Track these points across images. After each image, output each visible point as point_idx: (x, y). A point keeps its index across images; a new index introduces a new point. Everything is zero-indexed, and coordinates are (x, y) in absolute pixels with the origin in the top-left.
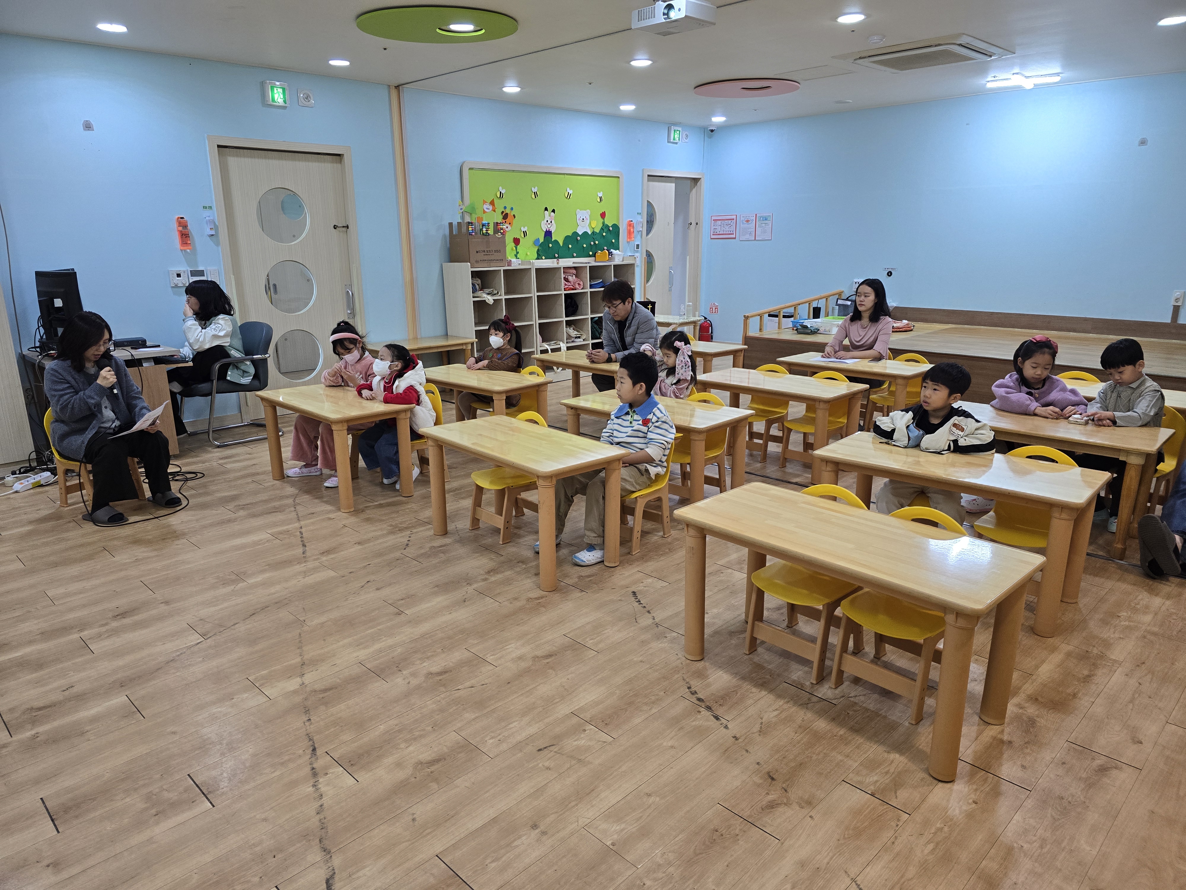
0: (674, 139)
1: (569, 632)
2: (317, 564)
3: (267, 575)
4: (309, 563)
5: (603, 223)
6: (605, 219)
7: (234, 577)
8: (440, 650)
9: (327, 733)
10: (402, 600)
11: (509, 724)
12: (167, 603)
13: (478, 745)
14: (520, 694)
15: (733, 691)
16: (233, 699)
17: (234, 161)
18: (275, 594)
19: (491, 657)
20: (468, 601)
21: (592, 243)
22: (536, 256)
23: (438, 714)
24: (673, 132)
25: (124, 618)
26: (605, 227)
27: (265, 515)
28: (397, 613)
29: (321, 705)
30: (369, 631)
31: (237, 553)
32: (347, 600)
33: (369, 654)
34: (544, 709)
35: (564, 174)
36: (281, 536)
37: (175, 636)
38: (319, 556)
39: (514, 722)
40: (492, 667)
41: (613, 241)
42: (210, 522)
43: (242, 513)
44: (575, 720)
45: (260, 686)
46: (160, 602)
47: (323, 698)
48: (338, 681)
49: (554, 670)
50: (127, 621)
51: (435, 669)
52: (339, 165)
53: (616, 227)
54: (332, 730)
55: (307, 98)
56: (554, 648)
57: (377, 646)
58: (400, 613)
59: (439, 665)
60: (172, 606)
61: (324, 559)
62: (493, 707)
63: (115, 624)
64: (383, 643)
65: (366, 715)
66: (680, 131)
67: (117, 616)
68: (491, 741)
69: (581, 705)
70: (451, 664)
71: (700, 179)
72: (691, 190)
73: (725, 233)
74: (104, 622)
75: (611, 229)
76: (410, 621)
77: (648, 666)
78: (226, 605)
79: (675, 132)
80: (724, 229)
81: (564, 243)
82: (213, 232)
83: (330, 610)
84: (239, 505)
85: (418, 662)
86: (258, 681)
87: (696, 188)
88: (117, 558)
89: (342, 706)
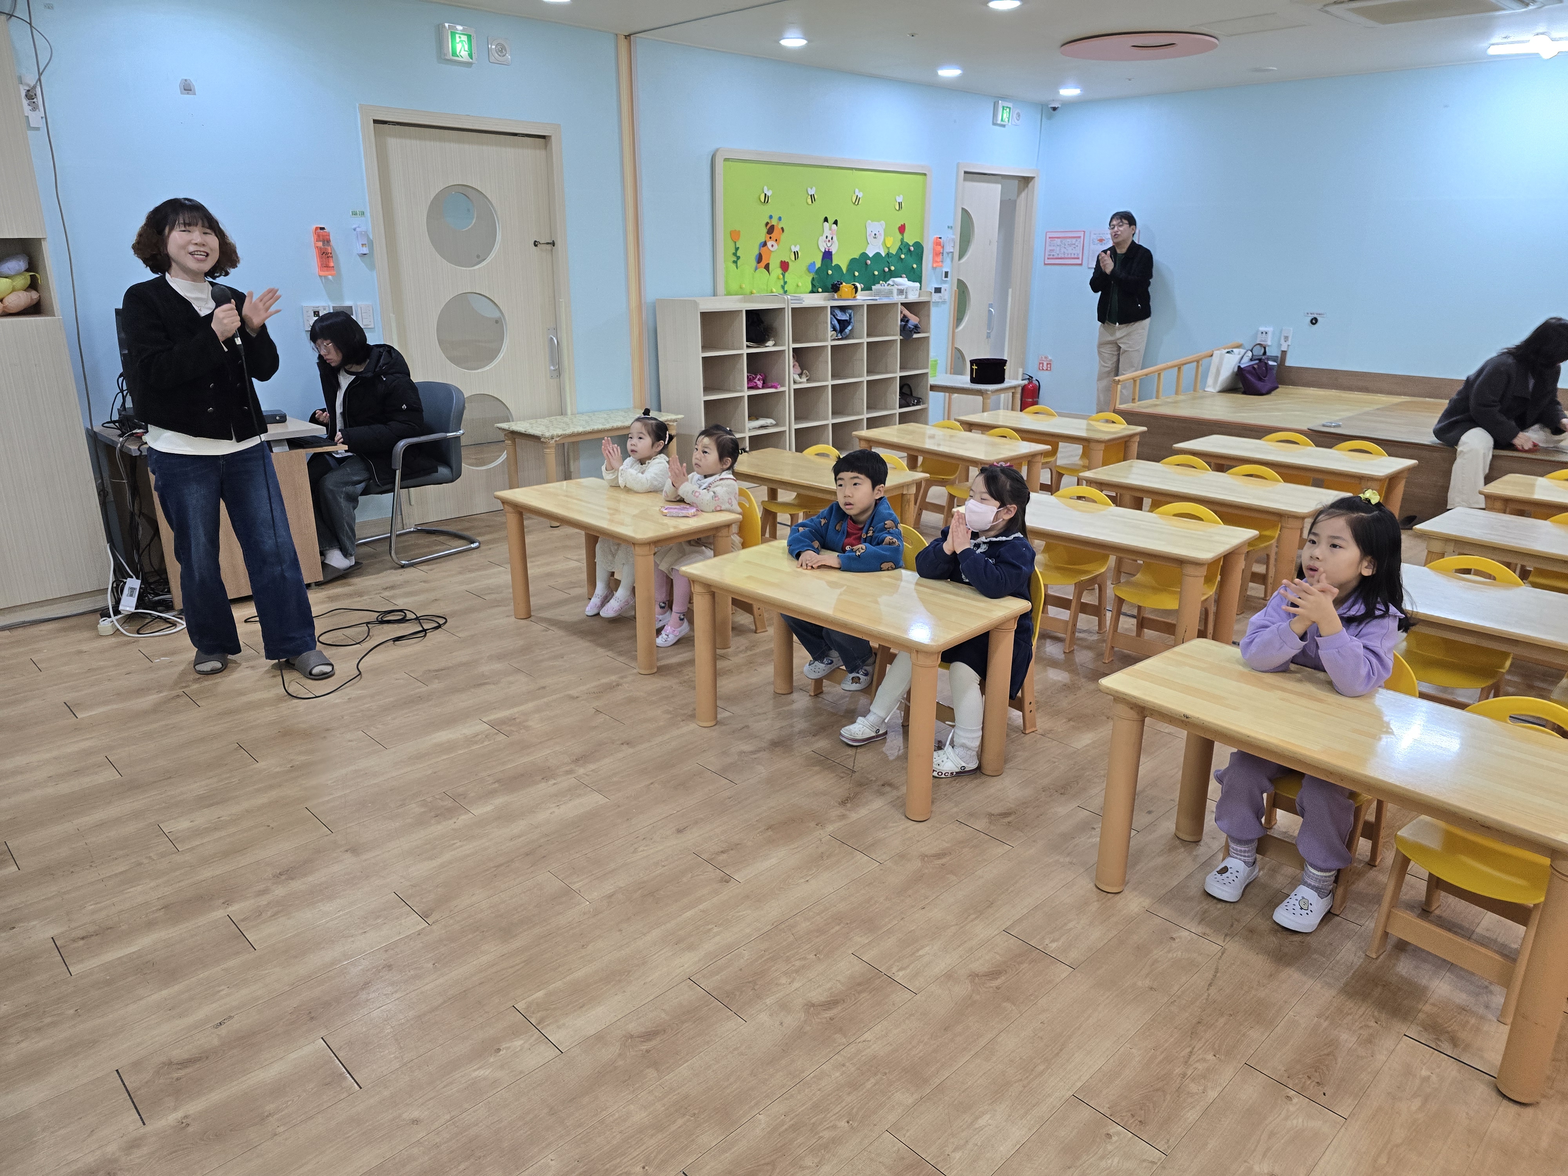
0: (1002, 120)
1: (1012, 925)
2: (570, 781)
3: (500, 800)
4: (559, 780)
5: (902, 240)
6: (905, 235)
7: (448, 803)
8: (812, 956)
9: (674, 1127)
10: (722, 852)
11: (977, 1118)
12: (354, 850)
13: (937, 1163)
14: (973, 1053)
15: (1328, 1055)
16: (499, 1050)
17: (395, 144)
18: (519, 837)
19: (901, 973)
20: (828, 857)
21: (887, 269)
22: (810, 287)
23: (849, 1094)
24: (1000, 109)
25: (292, 879)
26: (904, 247)
27: (473, 690)
28: (722, 878)
29: (648, 1067)
30: (689, 914)
31: (445, 757)
32: (635, 851)
33: (700, 960)
34: (1024, 1087)
35: (852, 169)
36: (506, 728)
37: (378, 917)
38: (572, 766)
39: (984, 1113)
40: (908, 995)
41: (915, 266)
42: (392, 699)
43: (436, 685)
44: (1085, 1113)
45: (539, 1023)
46: (342, 849)
47: (648, 1051)
48: (663, 1015)
49: (1015, 1005)
50: (297, 885)
51: (817, 995)
52: (543, 152)
53: (919, 246)
54: (680, 1122)
55: (502, 50)
56: (998, 957)
57: (709, 946)
58: (726, 880)
59: (820, 986)
60: (364, 857)
61: (581, 771)
62: (939, 1082)
63: (279, 891)
64: (717, 939)
65: (728, 1091)
66: (1010, 108)
67: (281, 874)
68: (957, 1155)
69: (1084, 1079)
70: (839, 985)
71: (1034, 177)
72: (1019, 193)
73: (1066, 256)
74: (262, 887)
75: (912, 248)
76: (747, 897)
77: (1166, 999)
78: (447, 856)
79: (1003, 107)
80: (1065, 250)
81: (848, 270)
82: (365, 250)
83: (613, 871)
84: (429, 671)
85: (783, 980)
86: (533, 1013)
87: (1026, 191)
88: (262, 764)
89: (684, 1070)
